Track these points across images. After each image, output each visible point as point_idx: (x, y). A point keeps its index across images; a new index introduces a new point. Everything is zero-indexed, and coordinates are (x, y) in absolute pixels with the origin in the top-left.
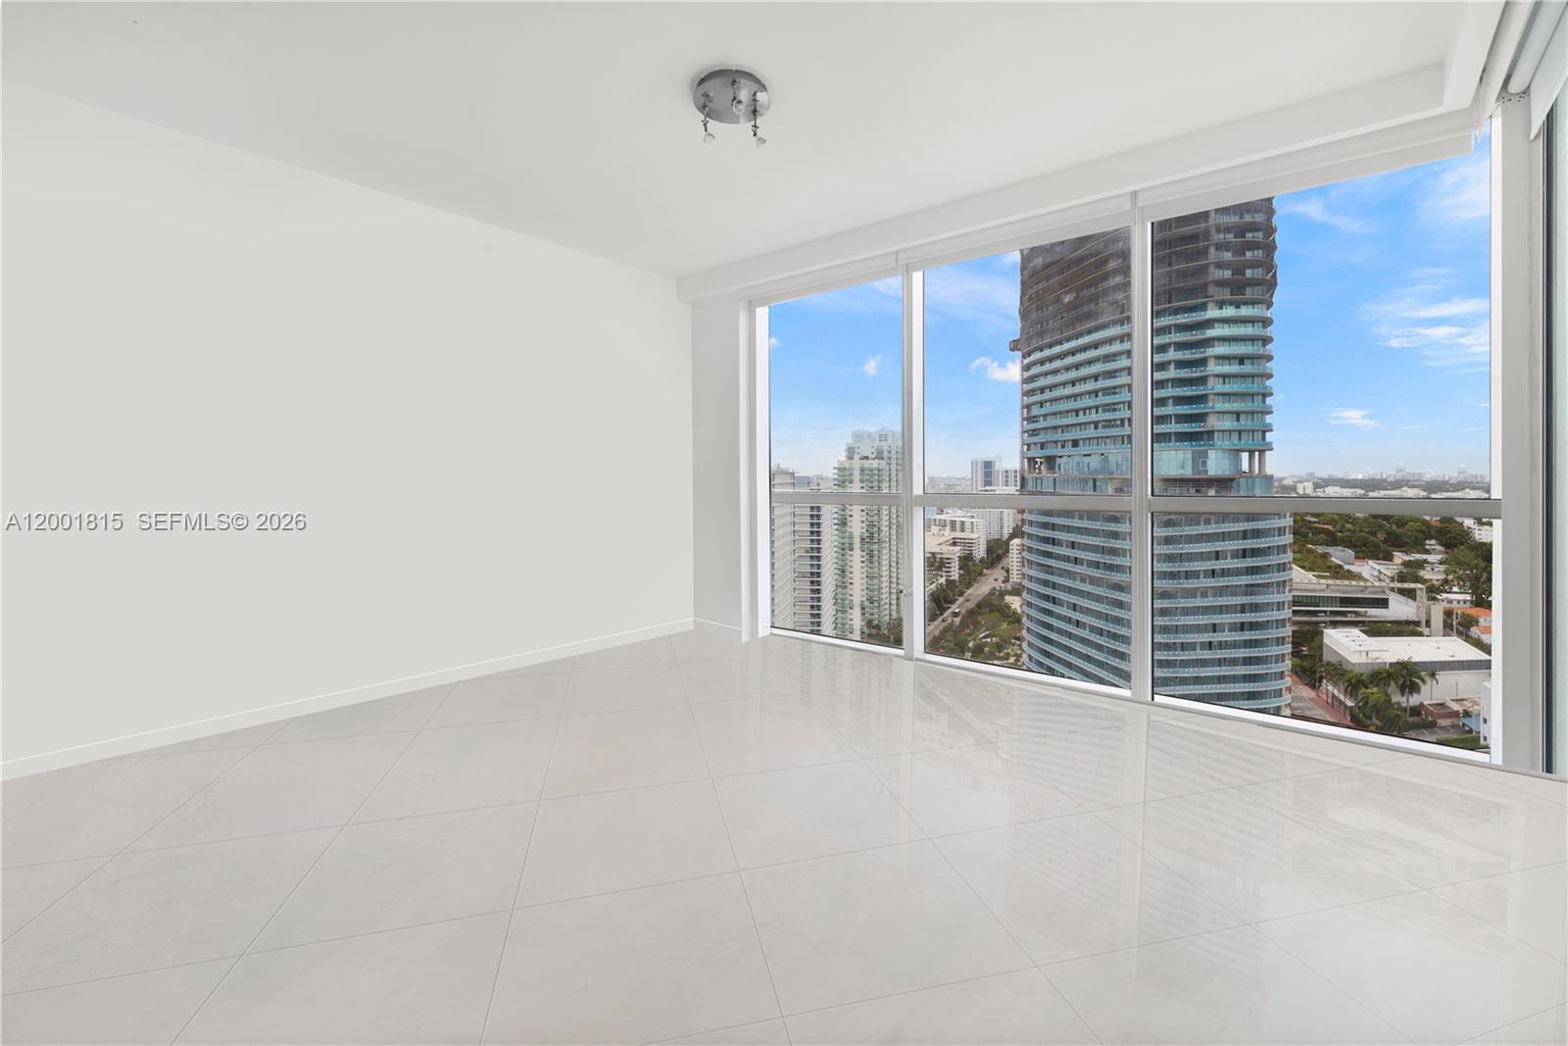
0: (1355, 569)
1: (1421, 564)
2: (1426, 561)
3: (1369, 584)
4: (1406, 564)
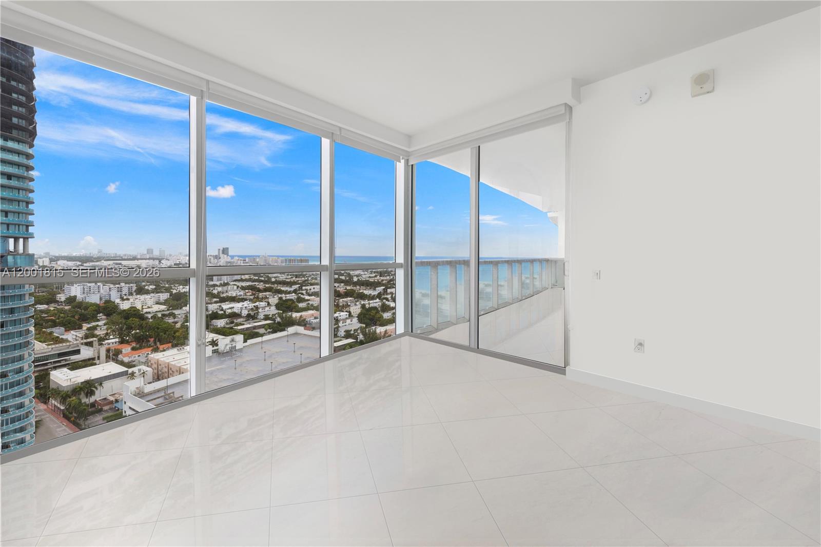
0: (64, 337)
1: (95, 328)
2: (98, 326)
3: (71, 343)
4: (88, 329)
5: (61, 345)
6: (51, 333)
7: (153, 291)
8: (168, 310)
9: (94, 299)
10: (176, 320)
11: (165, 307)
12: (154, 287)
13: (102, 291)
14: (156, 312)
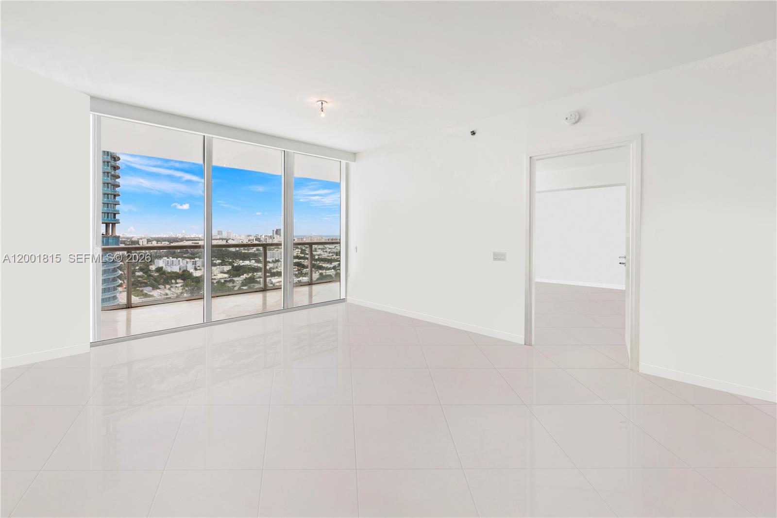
0: (151, 294)
5: (148, 299)
6: (142, 291)
7: (219, 264)
8: (229, 277)
9: (176, 269)
10: (234, 284)
11: (227, 275)
12: (220, 261)
13: (181, 264)
14: (220, 279)
